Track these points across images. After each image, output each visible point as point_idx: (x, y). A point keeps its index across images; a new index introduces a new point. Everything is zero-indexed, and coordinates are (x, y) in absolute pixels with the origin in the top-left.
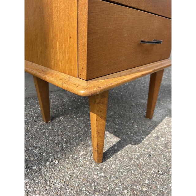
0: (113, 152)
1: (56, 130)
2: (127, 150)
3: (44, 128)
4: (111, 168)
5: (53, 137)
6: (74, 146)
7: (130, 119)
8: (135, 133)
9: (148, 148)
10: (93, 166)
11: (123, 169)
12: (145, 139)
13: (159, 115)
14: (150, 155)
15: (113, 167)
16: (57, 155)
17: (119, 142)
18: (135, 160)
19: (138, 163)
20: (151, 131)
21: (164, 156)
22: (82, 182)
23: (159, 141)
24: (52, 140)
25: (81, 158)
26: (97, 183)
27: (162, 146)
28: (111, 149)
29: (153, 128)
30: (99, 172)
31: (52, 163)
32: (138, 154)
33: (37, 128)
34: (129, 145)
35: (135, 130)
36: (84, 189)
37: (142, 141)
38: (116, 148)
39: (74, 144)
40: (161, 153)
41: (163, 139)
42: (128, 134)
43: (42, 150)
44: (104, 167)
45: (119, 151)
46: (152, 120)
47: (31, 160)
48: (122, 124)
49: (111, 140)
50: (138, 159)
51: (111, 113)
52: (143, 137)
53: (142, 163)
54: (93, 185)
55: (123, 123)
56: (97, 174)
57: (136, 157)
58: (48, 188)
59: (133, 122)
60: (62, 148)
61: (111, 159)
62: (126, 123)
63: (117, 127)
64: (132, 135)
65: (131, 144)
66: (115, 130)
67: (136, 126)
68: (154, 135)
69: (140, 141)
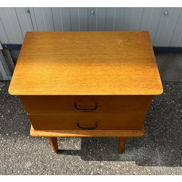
0: (67, 153)
2: (75, 158)
7: (107, 142)
8: (94, 153)
9: (85, 167)
10: (52, 152)
11: (61, 164)
12: (92, 161)
15: (59, 159)
17: (77, 151)
18: (71, 166)
19: (70, 168)
20: (105, 160)
22: (42, 154)
23: (98, 169)
26: (46, 160)
28: (69, 151)
29: (108, 160)
30: (51, 156)
32: (76, 164)
34: (79, 157)
35: (97, 151)
36: (40, 157)
37: (90, 161)
41: (101, 170)
42: (89, 150)
44: (55, 156)
45: (71, 155)
46: (120, 155)
49: (76, 146)
52: (94, 159)
53: (71, 170)
54: (44, 159)
55: (98, 141)
56: (50, 156)
57: (73, 165)
58: (31, 146)
59: (105, 145)
61: (62, 156)
63: (91, 141)
64: (90, 153)
65: (81, 157)
66: (87, 142)
67: (102, 150)
68: (102, 164)
69: (88, 160)
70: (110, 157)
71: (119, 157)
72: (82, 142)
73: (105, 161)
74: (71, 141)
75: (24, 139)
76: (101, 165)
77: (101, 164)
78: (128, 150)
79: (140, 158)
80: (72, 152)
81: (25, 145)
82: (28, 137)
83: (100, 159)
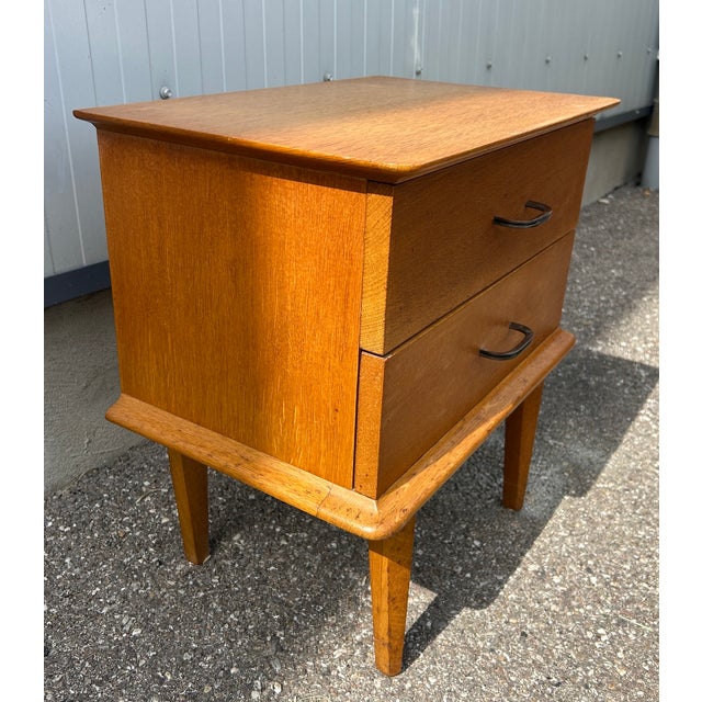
0: (422, 639)
1: (235, 585)
2: (462, 627)
3: (196, 584)
4: (427, 685)
5: (237, 613)
6: (311, 635)
7: (456, 519)
8: (477, 566)
9: (517, 615)
10: (378, 686)
11: (458, 682)
12: (506, 586)
13: (544, 489)
14: (524, 634)
15: (432, 680)
16: (271, 667)
17: (435, 605)
18: (487, 655)
19: (494, 661)
20: (523, 554)
21: (561, 633)
23: (548, 586)
24: (239, 623)
25: (339, 668)
27: (555, 603)
28: (415, 631)
29: (528, 545)
31: (265, 693)
32: (493, 634)
33: (176, 587)
34: (466, 612)
35: (474, 555)
37: (499, 591)
38: (429, 624)
39: (306, 628)
40: (554, 622)
41: (557, 580)
42: (455, 573)
43: (225, 659)
44: (408, 685)
45: (439, 632)
46: (522, 512)
47: (206, 691)
48: (433, 538)
50: (492, 650)
52: (501, 578)
53: (505, 660)
55: (435, 535)
57: (488, 644)
59: (464, 526)
60: (278, 644)
61: (422, 661)
62: (446, 535)
63: (420, 552)
64: (468, 575)
65: (468, 606)
67: (477, 543)
68: (532, 568)
69: (493, 595)
70: (518, 539)
71: (532, 518)
73: (528, 555)
76: (535, 572)
77: (530, 570)
79: (558, 481)
83: (510, 564)
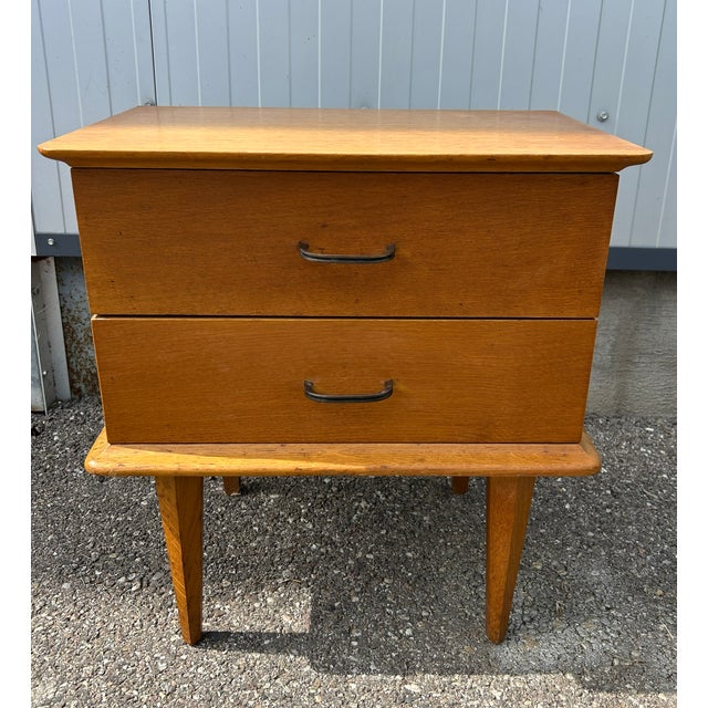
0: (244, 645)
1: (223, 521)
4: (192, 669)
7: (429, 604)
10: (172, 639)
12: (364, 676)
15: (200, 670)
16: (153, 575)
17: (293, 636)
18: (256, 695)
19: (252, 703)
22: (118, 649)
26: (134, 672)
28: (251, 636)
29: (448, 672)
30: (162, 658)
31: (127, 584)
32: (286, 689)
34: (303, 660)
35: (388, 637)
37: (352, 674)
42: (350, 633)
43: (145, 551)
44: (184, 657)
45: (261, 652)
46: (497, 648)
48: (383, 600)
49: (286, 619)
50: (265, 697)
51: (409, 554)
52: (372, 667)
54: (125, 667)
55: (389, 599)
56: (157, 658)
57: (271, 691)
58: (73, 618)
62: (399, 605)
63: (355, 599)
64: (355, 643)
65: (311, 658)
66: (336, 604)
67: (408, 632)
68: (413, 688)
69: (345, 669)
71: (495, 659)
72: (315, 602)
73: (428, 676)
74: (265, 601)
75: (44, 594)
76: (408, 692)
77: (407, 687)
78: (534, 632)
80: (266, 642)
81: (44, 615)
82: (65, 586)
83: (405, 667)
